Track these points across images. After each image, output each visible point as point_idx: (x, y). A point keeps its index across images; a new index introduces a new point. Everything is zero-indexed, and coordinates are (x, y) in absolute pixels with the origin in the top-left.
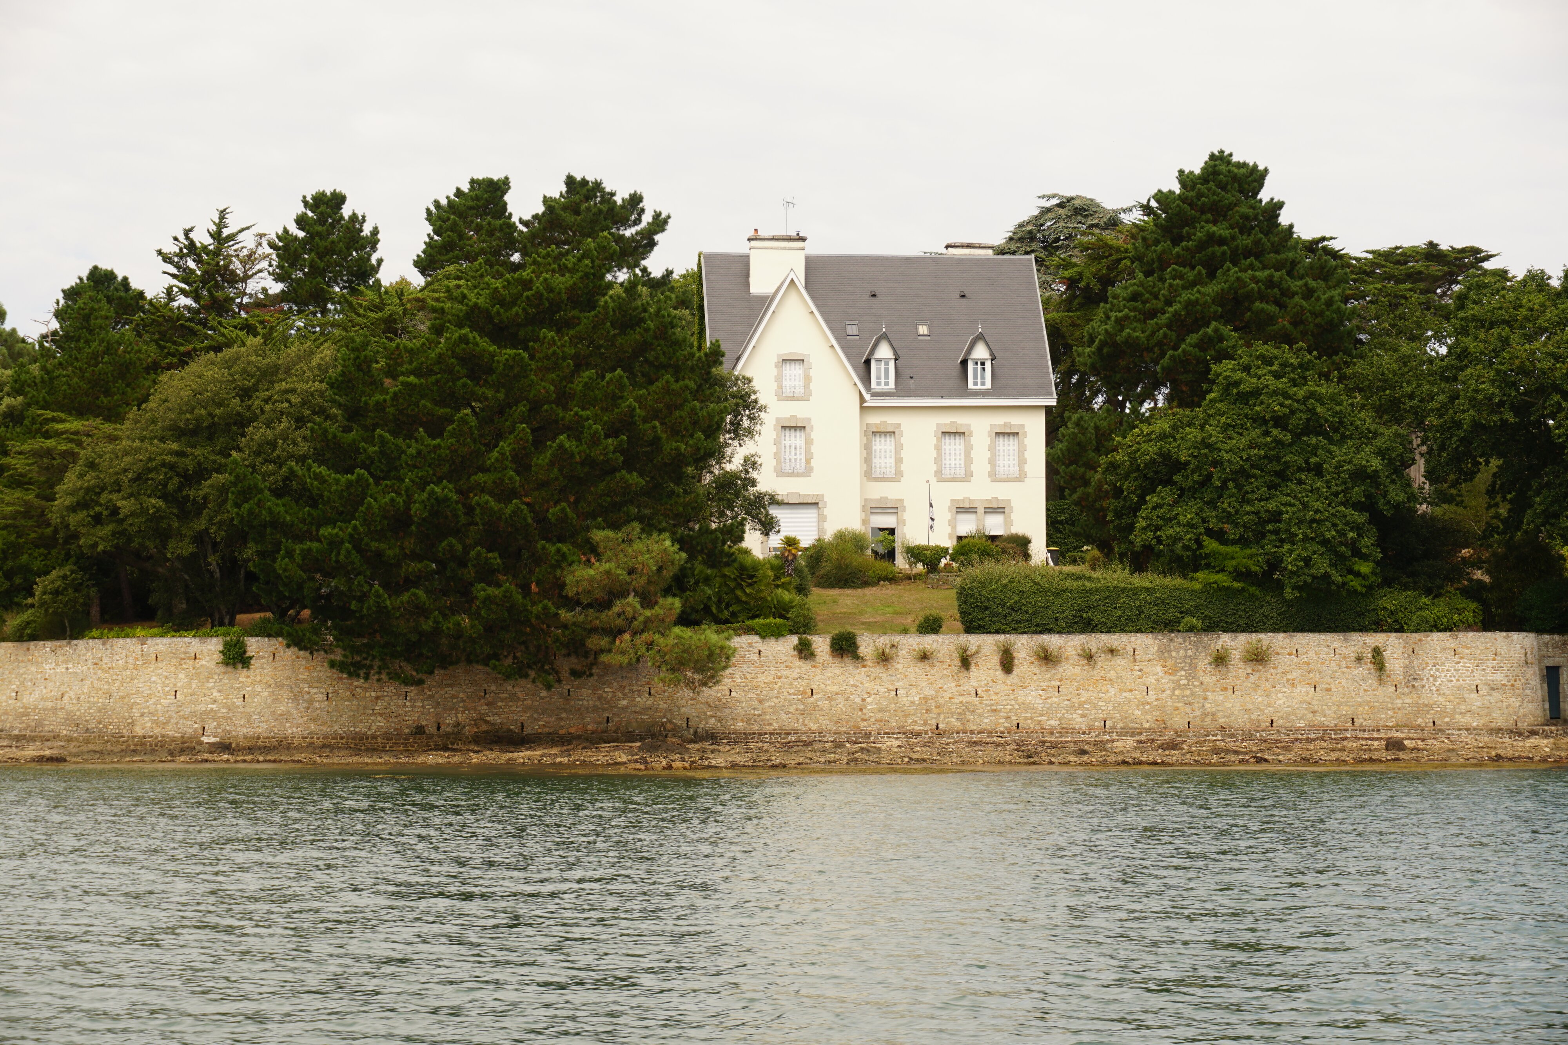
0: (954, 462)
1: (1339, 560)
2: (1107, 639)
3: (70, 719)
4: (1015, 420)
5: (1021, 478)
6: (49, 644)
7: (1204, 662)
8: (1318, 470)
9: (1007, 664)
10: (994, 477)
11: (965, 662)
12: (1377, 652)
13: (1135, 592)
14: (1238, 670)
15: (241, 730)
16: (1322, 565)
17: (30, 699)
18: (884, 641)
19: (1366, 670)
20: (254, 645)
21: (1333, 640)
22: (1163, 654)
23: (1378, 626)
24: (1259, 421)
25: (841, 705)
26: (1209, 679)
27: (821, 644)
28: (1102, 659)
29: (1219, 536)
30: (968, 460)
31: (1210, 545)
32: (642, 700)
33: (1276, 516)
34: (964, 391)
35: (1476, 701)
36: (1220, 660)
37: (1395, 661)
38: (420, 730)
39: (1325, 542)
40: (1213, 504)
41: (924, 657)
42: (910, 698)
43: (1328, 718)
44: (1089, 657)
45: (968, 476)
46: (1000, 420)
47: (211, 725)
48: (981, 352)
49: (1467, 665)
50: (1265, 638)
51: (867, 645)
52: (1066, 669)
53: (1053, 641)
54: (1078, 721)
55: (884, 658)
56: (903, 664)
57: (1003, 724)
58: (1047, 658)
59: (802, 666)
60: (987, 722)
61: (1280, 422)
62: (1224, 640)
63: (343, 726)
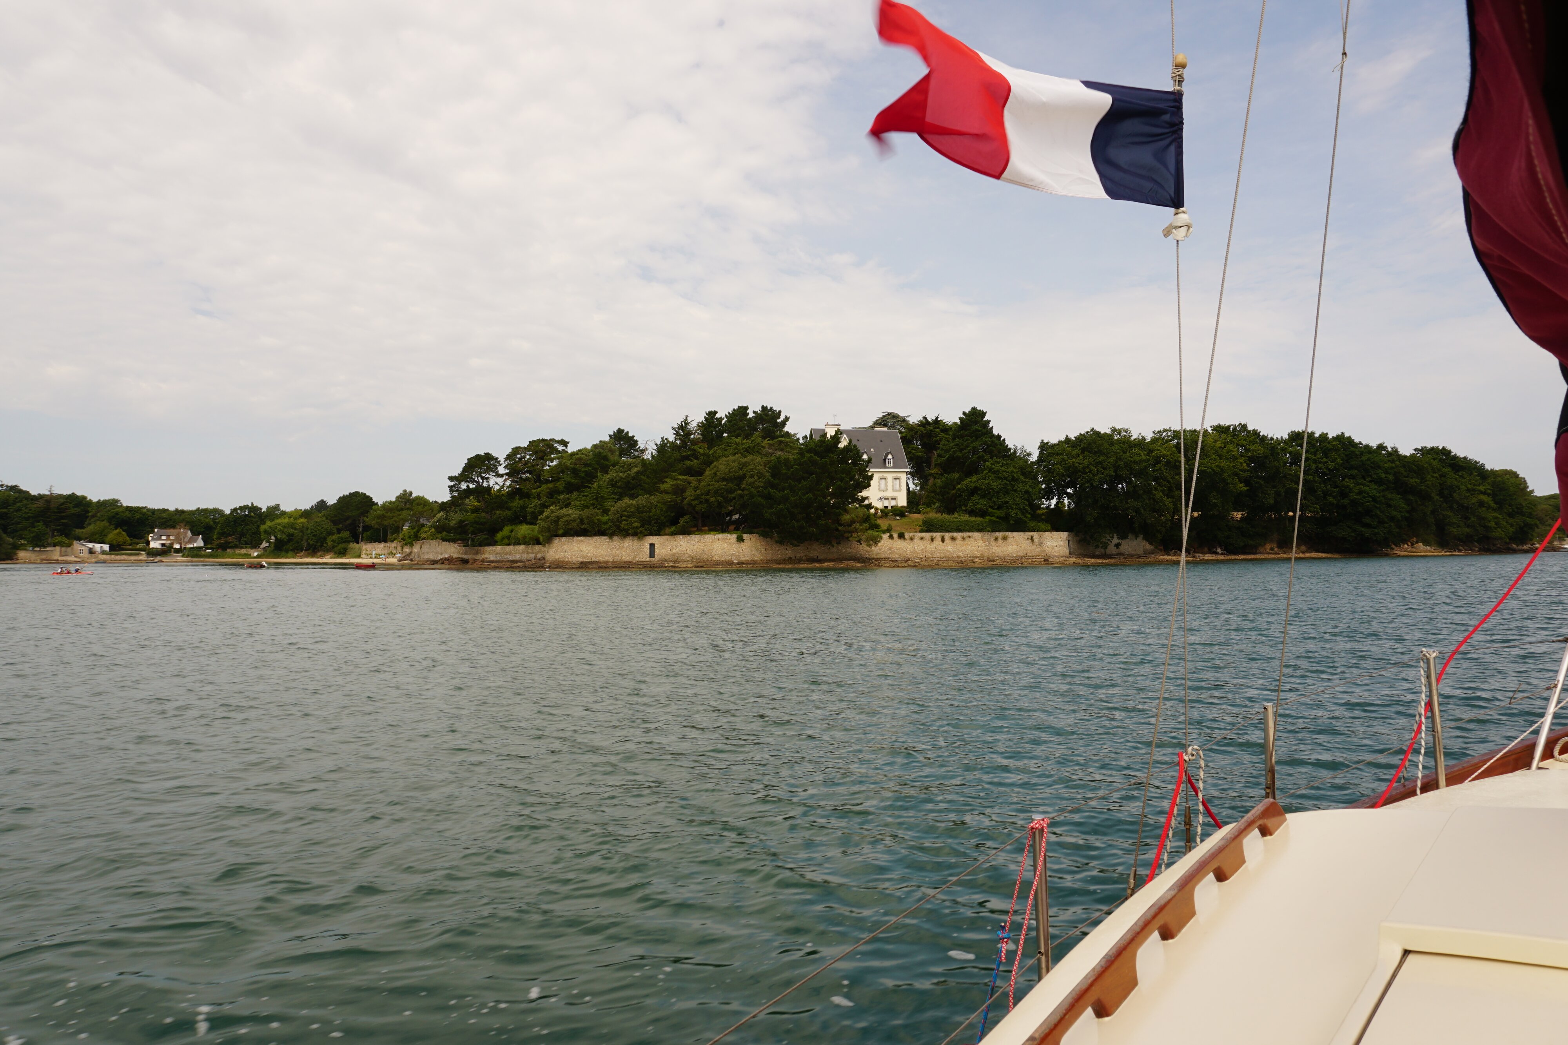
0: (883, 486)
1: (1023, 514)
2: (968, 534)
3: (690, 556)
4: (899, 475)
5: (900, 490)
6: (681, 537)
7: (992, 540)
8: (1015, 491)
9: (943, 540)
10: (893, 490)
11: (932, 540)
12: (1032, 537)
13: (971, 522)
14: (1000, 541)
15: (743, 559)
16: (1020, 515)
17: (676, 551)
18: (911, 534)
19: (1029, 542)
20: (745, 536)
21: (1021, 534)
22: (982, 538)
23: (1029, 530)
24: (1000, 478)
25: (901, 551)
26: (993, 544)
27: (895, 535)
28: (967, 539)
29: (992, 507)
30: (886, 486)
31: (990, 510)
32: (849, 550)
33: (1007, 502)
34: (886, 467)
35: (1056, 549)
36: (996, 539)
37: (1036, 539)
38: (790, 558)
39: (1020, 509)
40: (990, 499)
41: (922, 538)
42: (918, 549)
43: (1021, 554)
44: (964, 538)
45: (887, 490)
46: (895, 475)
47: (734, 558)
48: (890, 457)
49: (1054, 540)
50: (1007, 534)
51: (907, 535)
52: (958, 541)
53: (955, 534)
54: (961, 555)
55: (912, 539)
56: (916, 540)
57: (942, 556)
58: (953, 539)
59: (890, 541)
60: (938, 555)
61: (1006, 478)
62: (997, 534)
63: (770, 557)
